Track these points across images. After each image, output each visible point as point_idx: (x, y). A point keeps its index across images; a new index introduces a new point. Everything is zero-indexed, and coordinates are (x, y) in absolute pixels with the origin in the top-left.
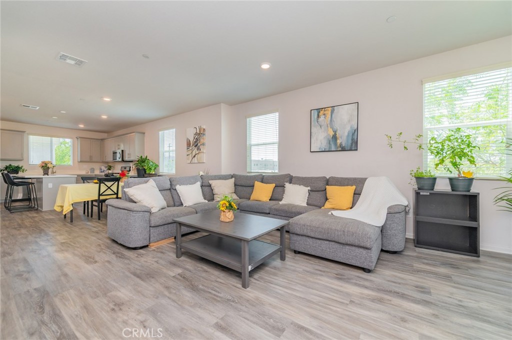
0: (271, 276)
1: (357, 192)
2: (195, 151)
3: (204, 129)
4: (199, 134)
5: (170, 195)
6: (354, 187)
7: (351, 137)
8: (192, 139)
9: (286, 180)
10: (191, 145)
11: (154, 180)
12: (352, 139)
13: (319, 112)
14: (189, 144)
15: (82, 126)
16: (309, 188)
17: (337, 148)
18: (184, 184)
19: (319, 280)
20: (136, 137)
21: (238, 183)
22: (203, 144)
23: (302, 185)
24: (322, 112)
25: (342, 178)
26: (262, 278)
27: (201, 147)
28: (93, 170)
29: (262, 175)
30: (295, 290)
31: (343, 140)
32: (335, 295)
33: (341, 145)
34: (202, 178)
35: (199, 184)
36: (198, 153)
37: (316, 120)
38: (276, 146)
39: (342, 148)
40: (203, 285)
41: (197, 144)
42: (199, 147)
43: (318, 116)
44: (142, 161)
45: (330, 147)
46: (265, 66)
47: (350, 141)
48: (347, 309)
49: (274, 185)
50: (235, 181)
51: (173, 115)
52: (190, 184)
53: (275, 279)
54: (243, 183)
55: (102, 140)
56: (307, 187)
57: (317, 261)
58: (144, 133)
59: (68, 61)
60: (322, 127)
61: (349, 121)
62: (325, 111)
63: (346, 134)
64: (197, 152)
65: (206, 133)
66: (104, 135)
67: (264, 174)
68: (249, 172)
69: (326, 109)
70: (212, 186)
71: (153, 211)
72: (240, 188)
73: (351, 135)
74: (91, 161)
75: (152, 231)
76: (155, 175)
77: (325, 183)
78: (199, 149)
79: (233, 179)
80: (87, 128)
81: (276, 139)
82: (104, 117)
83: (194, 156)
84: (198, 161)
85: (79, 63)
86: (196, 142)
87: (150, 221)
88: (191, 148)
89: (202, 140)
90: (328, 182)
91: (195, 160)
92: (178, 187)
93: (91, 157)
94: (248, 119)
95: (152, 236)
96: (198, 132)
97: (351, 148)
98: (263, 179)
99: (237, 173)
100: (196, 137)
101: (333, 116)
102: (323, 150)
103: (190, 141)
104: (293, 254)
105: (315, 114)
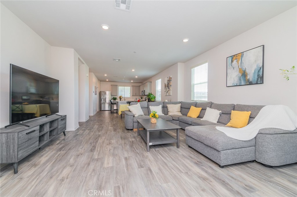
0: (163, 152)
1: (251, 116)
2: (168, 90)
3: (171, 78)
4: (169, 80)
5: (147, 110)
6: (250, 112)
7: (257, 73)
9: (208, 106)
11: (140, 103)
12: (258, 75)
13: (233, 58)
15: (132, 81)
16: (221, 112)
17: (246, 82)
18: (153, 106)
19: (184, 160)
20: (148, 84)
21: (182, 107)
23: (216, 109)
24: (234, 58)
25: (245, 106)
26: (158, 151)
27: (170, 87)
28: (136, 99)
29: (196, 102)
30: (166, 159)
31: (251, 76)
32: (182, 168)
33: (248, 80)
34: (163, 103)
35: (161, 106)
37: (230, 64)
38: (207, 84)
39: (250, 83)
40: (135, 146)
43: (232, 61)
44: (149, 95)
45: (240, 83)
46: (186, 40)
47: (256, 77)
48: (179, 174)
49: (201, 108)
50: (181, 105)
51: (161, 72)
52: (156, 106)
53: (163, 153)
54: (185, 106)
55: (139, 86)
56: (220, 111)
57: (196, 153)
58: (151, 82)
59: (117, 60)
60: (235, 69)
61: (255, 61)
62: (237, 56)
63: (253, 71)
65: (172, 79)
66: (140, 84)
67: (197, 102)
68: (192, 101)
69: (237, 55)
70: (168, 107)
71: (135, 116)
72: (184, 109)
73: (257, 71)
74: (136, 95)
75: (134, 124)
76: (154, 101)
77: (232, 108)
78: (169, 88)
79: (180, 104)
80: (134, 82)
81: (206, 80)
82: (136, 77)
85: (119, 60)
86: (168, 84)
87: (133, 119)
89: (170, 84)
90: (234, 107)
92: (150, 107)
93: (136, 94)
94: (192, 69)
95: (134, 126)
96: (169, 79)
97: (257, 82)
98: (196, 105)
99: (183, 101)
101: (243, 59)
102: (236, 85)
104: (188, 147)
105: (230, 60)
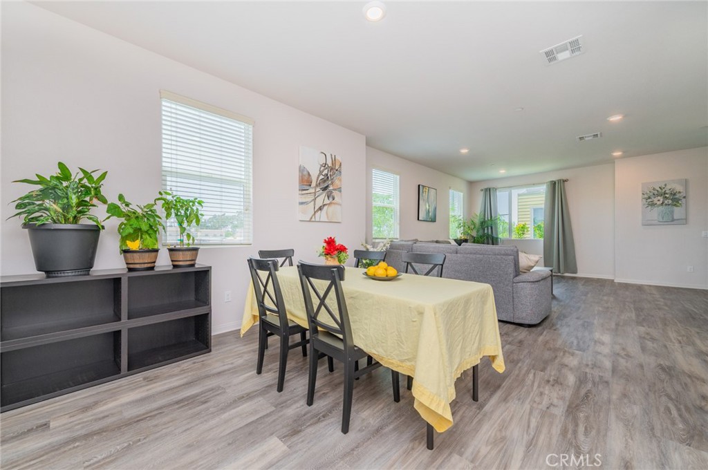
8: (314, 173)
10: (314, 184)
14: (305, 181)
22: (339, 190)
36: (329, 204)
41: (327, 187)
42: (331, 192)
64: (327, 201)
83: (320, 209)
84: (328, 217)
88: (312, 190)
91: (322, 215)
100: (326, 172)
103: (309, 174)
